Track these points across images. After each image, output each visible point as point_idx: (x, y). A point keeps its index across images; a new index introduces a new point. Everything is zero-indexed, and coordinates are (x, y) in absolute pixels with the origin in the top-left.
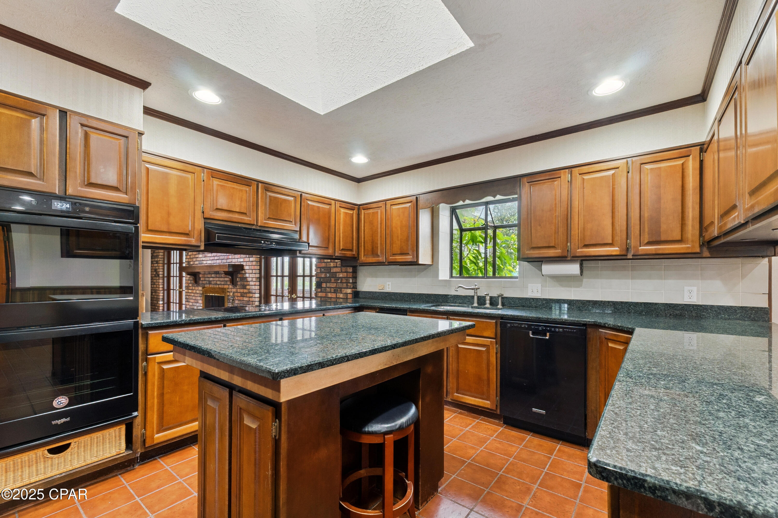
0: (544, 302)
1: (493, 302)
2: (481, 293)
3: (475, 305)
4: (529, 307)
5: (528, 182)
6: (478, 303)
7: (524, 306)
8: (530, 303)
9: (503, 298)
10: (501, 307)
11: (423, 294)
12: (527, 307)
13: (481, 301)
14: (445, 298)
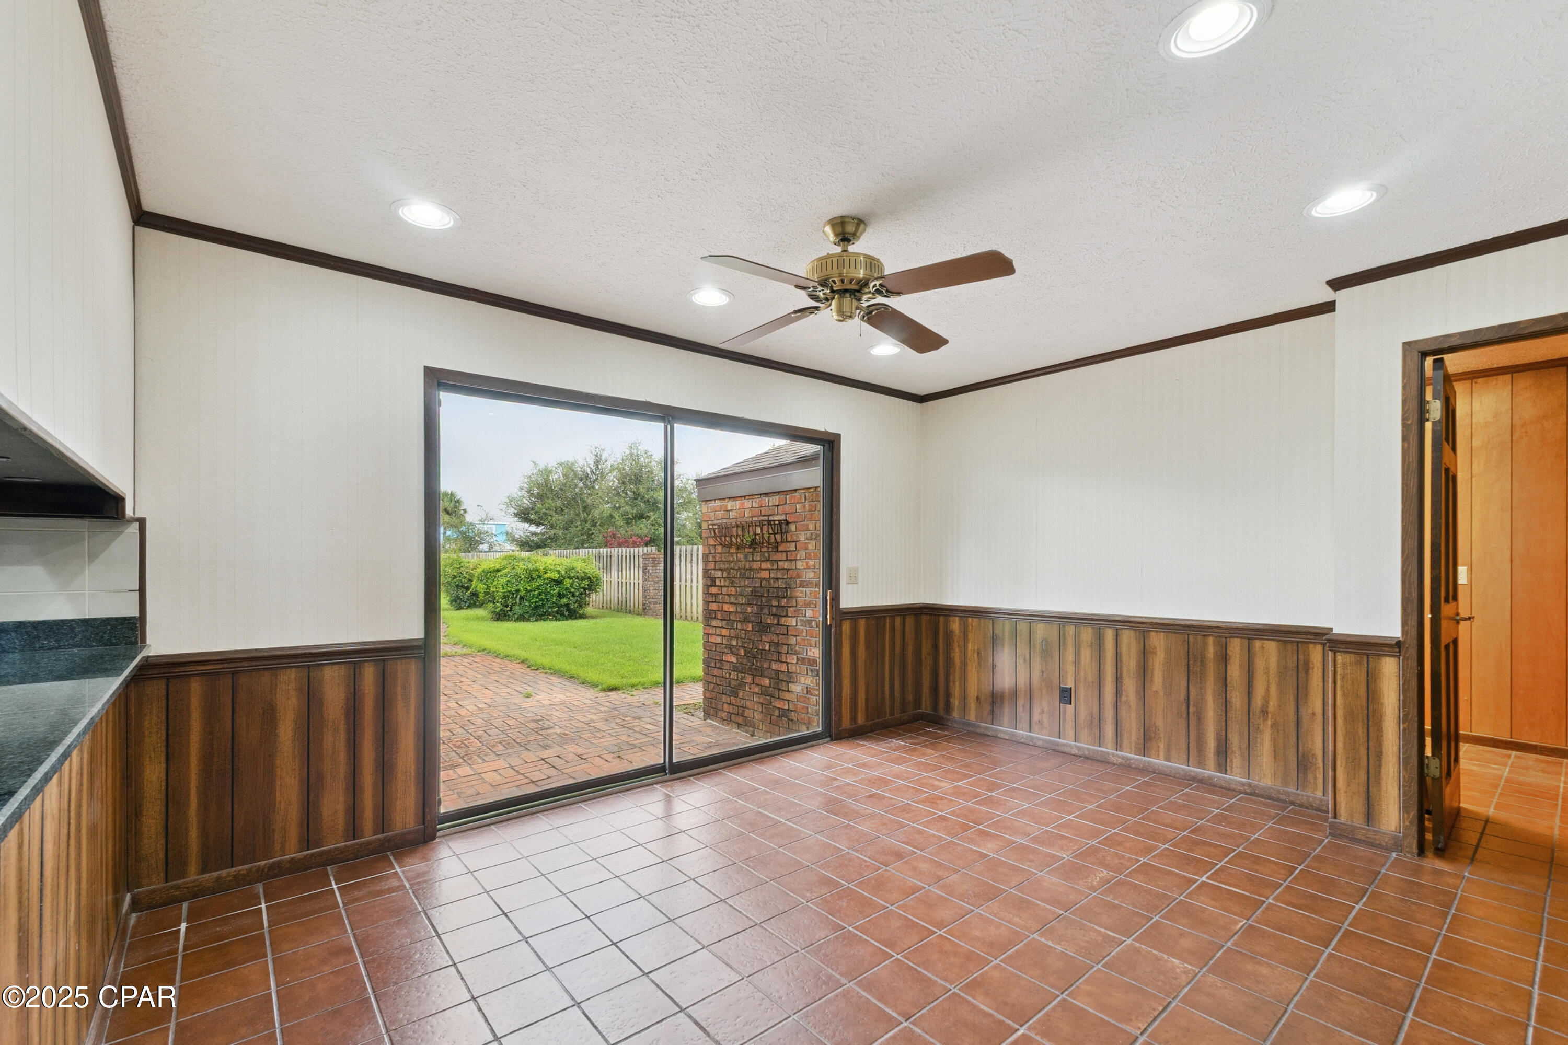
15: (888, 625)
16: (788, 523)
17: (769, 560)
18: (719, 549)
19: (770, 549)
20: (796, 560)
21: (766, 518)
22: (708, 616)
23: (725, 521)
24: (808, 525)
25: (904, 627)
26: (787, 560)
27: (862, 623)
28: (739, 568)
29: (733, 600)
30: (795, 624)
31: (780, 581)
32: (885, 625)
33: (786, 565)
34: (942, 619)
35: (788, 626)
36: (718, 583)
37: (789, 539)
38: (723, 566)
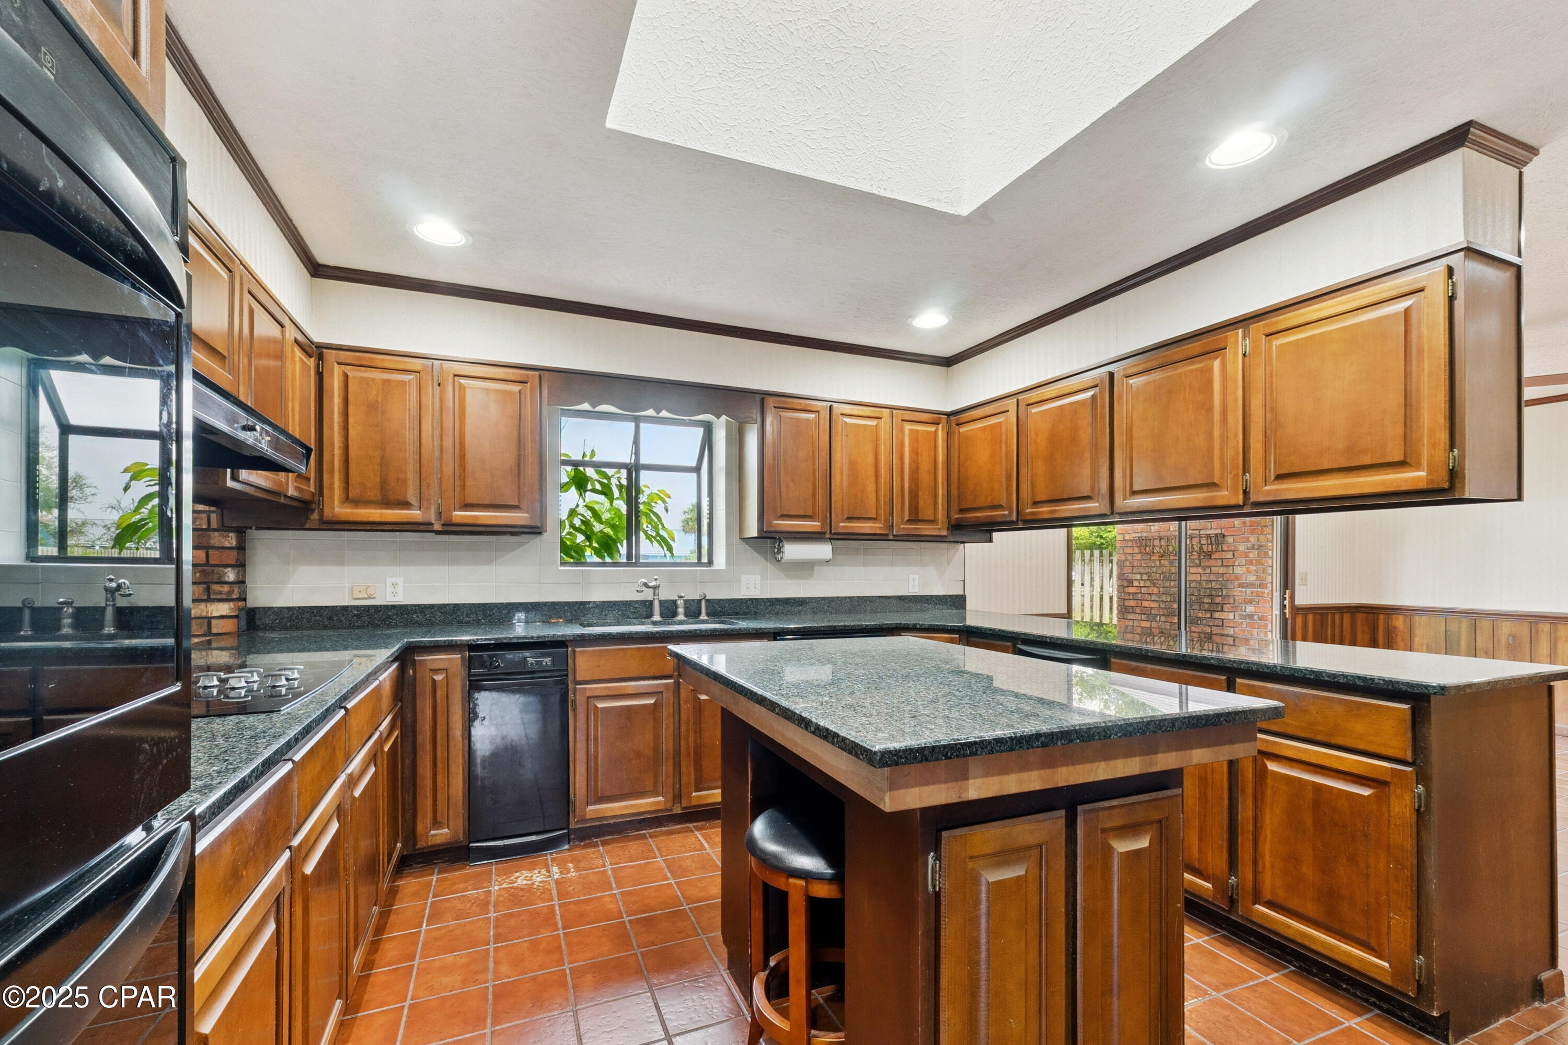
0: (768, 604)
1: (693, 610)
2: (666, 594)
3: (657, 618)
4: (746, 614)
5: (775, 407)
6: (662, 615)
7: (737, 614)
8: (747, 608)
9: (707, 601)
10: (706, 618)
11: (519, 603)
12: (743, 615)
13: (669, 609)
14: (579, 608)
15: (1329, 620)
16: (1224, 536)
17: (1200, 566)
18: (1139, 557)
19: (1202, 557)
20: (1233, 566)
21: (1197, 532)
22: (1124, 610)
23: (1145, 534)
24: (1248, 538)
25: (1342, 622)
26: (1222, 565)
27: (1310, 617)
28: (1163, 572)
29: (1154, 598)
30: (1232, 618)
31: (1213, 583)
32: (1327, 620)
33: (1221, 570)
34: (1381, 617)
35: (1223, 619)
36: (1136, 583)
37: (1226, 549)
38: (1142, 571)
